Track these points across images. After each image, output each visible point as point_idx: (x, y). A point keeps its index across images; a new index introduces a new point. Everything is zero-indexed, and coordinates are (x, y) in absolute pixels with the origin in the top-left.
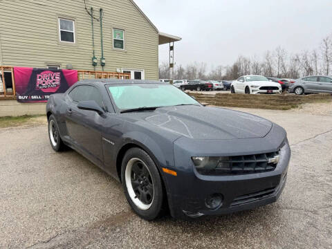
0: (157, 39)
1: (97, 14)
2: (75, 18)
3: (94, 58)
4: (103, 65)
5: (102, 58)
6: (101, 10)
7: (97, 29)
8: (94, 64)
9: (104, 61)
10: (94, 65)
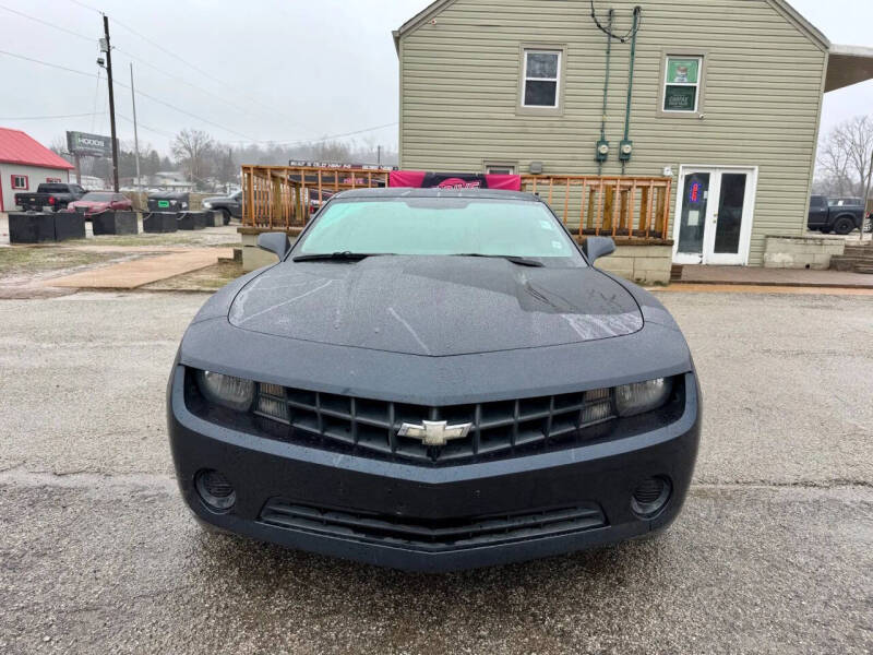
0: (821, 71)
1: (622, 25)
2: (564, 43)
3: (603, 141)
4: (624, 158)
5: (626, 141)
6: (637, 11)
7: (620, 63)
8: (601, 159)
9: (627, 149)
10: (598, 160)
